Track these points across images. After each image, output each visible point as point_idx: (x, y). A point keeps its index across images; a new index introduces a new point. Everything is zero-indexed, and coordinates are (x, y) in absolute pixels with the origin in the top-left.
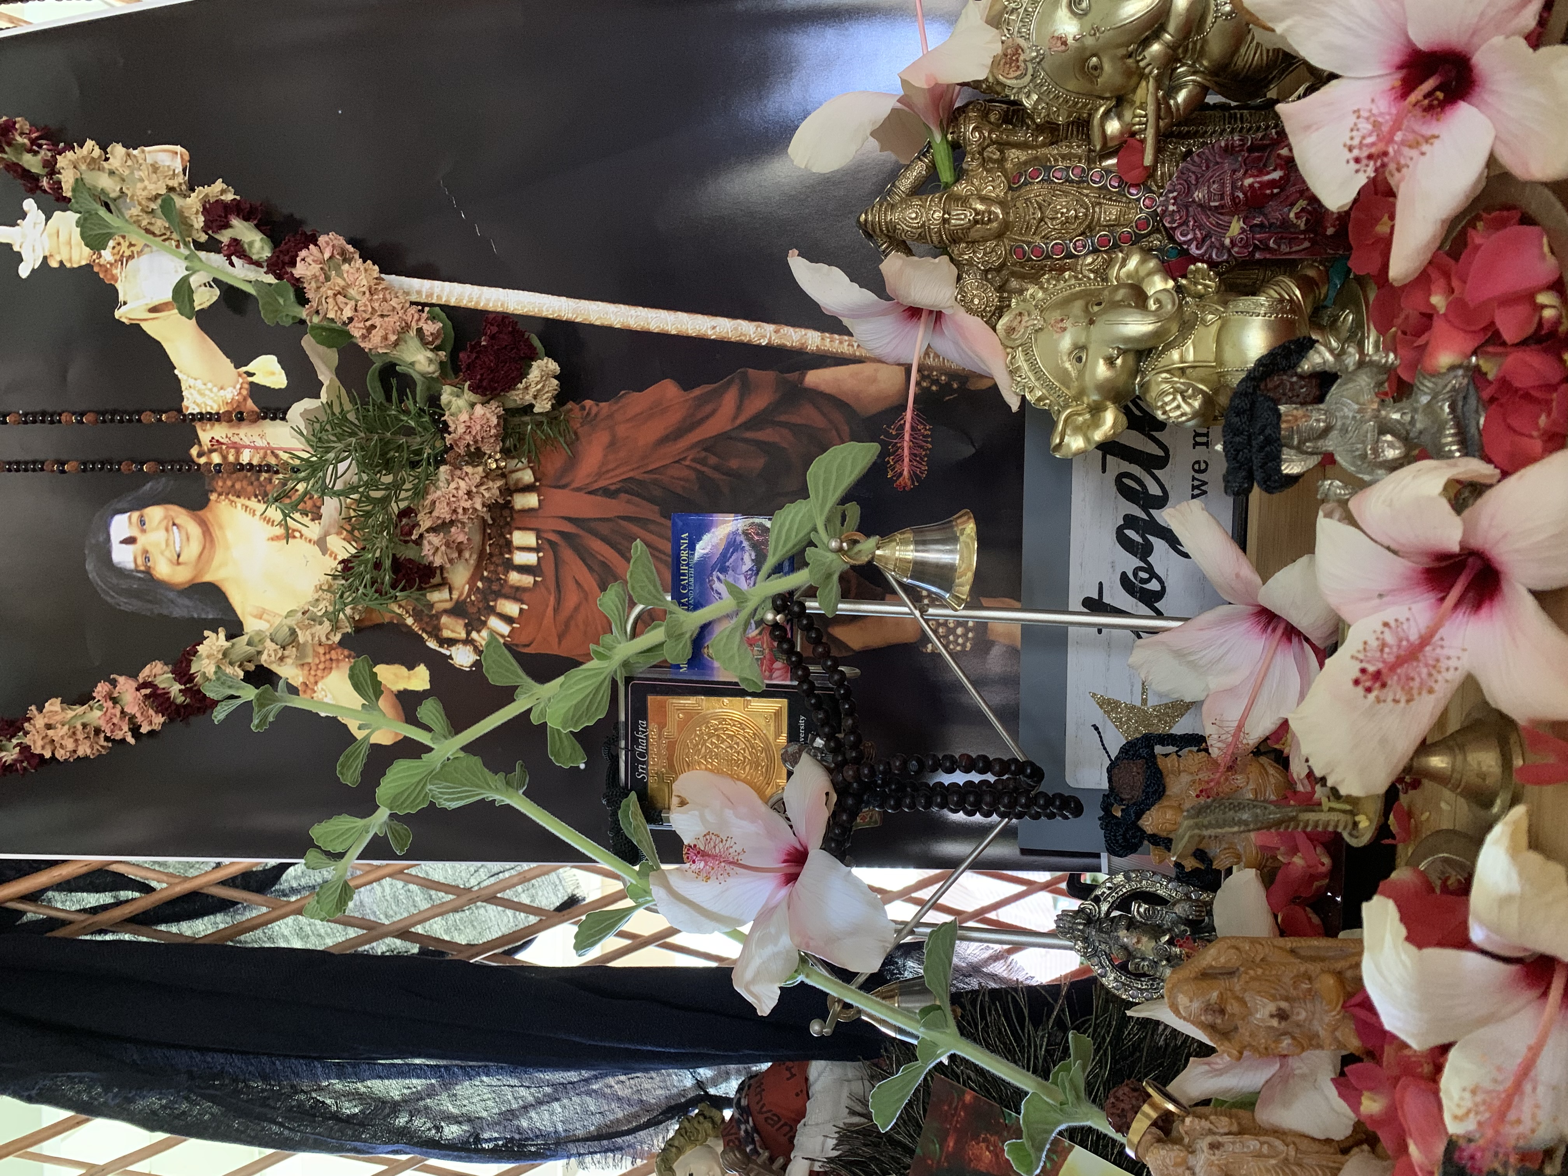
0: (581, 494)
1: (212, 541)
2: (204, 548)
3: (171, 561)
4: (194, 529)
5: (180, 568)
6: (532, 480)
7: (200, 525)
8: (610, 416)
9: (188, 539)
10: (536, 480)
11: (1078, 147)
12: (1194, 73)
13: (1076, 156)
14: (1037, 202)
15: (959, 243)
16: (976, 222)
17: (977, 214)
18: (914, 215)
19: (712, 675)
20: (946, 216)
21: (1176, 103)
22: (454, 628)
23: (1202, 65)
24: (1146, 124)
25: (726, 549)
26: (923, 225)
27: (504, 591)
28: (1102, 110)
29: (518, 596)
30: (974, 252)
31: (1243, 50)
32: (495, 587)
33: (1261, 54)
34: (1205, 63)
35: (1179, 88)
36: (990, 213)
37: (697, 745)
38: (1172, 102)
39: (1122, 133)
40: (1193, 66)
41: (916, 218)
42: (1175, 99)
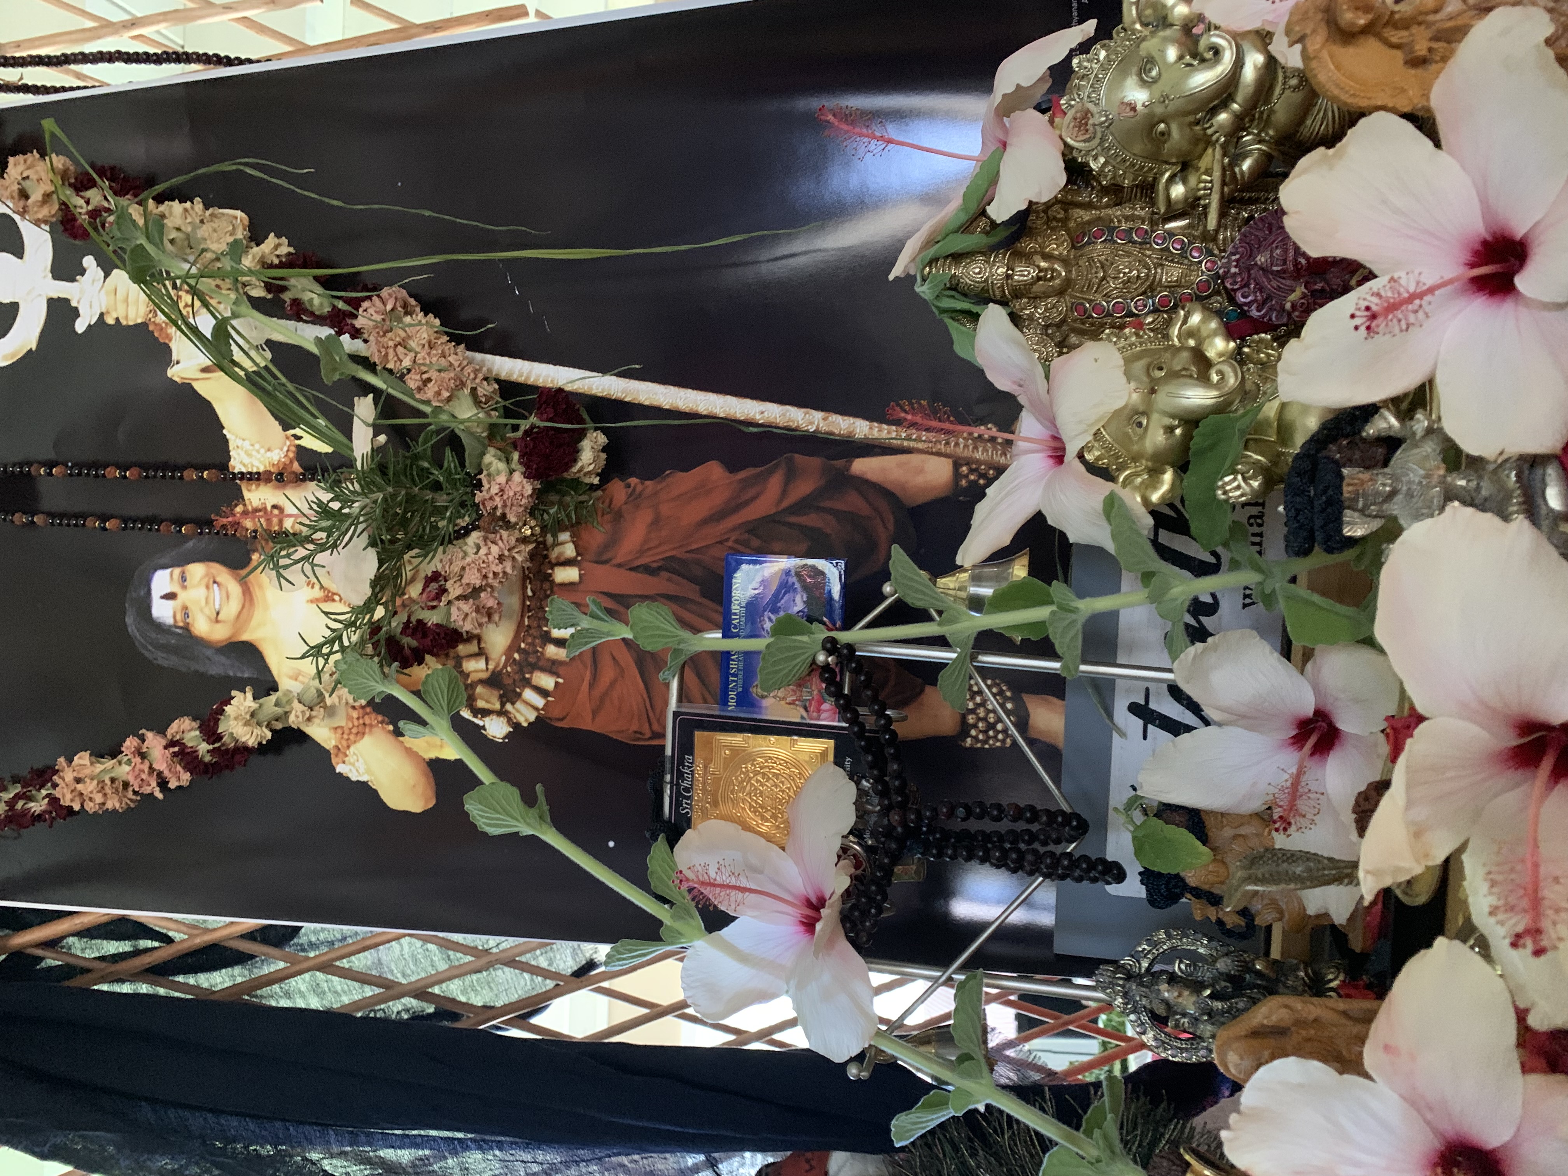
0: (622, 571)
1: (251, 600)
2: (243, 607)
3: (209, 618)
4: (234, 588)
5: (219, 626)
6: (574, 554)
7: (241, 585)
8: (656, 494)
9: (228, 597)
10: (578, 554)
11: (1142, 209)
12: (1260, 142)
13: (1139, 217)
14: (1100, 262)
15: (1021, 298)
16: (1039, 279)
17: (1040, 271)
18: (977, 270)
19: (760, 713)
20: (1010, 272)
21: (1241, 170)
22: (487, 698)
23: (1267, 134)
24: (1211, 189)
25: (778, 591)
26: (986, 280)
27: (540, 664)
28: (1167, 175)
29: (554, 669)
30: (1036, 308)
31: (1309, 122)
32: (532, 659)
33: (1327, 125)
34: (1271, 132)
35: (1244, 156)
36: (1053, 270)
37: (743, 781)
38: (1237, 169)
39: (1186, 199)
40: (1259, 134)
41: (979, 273)
42: (1240, 166)
